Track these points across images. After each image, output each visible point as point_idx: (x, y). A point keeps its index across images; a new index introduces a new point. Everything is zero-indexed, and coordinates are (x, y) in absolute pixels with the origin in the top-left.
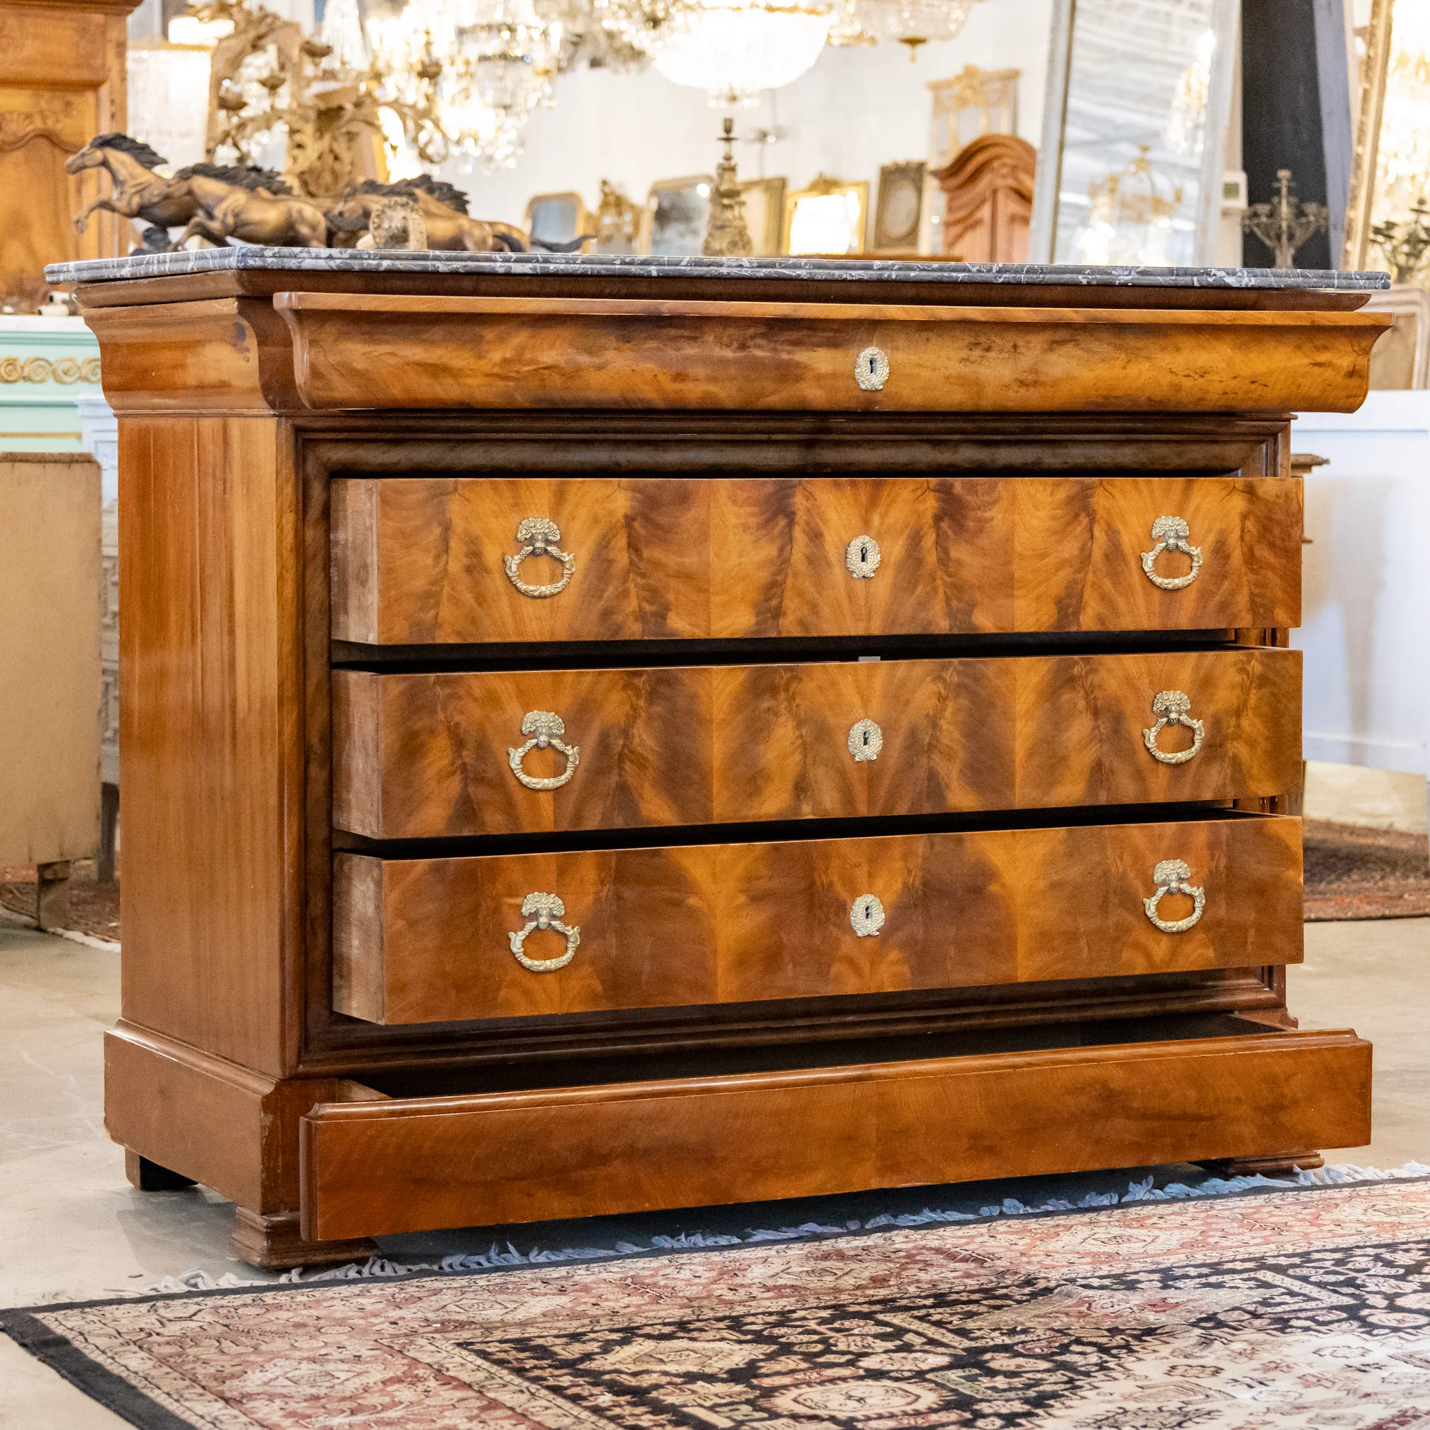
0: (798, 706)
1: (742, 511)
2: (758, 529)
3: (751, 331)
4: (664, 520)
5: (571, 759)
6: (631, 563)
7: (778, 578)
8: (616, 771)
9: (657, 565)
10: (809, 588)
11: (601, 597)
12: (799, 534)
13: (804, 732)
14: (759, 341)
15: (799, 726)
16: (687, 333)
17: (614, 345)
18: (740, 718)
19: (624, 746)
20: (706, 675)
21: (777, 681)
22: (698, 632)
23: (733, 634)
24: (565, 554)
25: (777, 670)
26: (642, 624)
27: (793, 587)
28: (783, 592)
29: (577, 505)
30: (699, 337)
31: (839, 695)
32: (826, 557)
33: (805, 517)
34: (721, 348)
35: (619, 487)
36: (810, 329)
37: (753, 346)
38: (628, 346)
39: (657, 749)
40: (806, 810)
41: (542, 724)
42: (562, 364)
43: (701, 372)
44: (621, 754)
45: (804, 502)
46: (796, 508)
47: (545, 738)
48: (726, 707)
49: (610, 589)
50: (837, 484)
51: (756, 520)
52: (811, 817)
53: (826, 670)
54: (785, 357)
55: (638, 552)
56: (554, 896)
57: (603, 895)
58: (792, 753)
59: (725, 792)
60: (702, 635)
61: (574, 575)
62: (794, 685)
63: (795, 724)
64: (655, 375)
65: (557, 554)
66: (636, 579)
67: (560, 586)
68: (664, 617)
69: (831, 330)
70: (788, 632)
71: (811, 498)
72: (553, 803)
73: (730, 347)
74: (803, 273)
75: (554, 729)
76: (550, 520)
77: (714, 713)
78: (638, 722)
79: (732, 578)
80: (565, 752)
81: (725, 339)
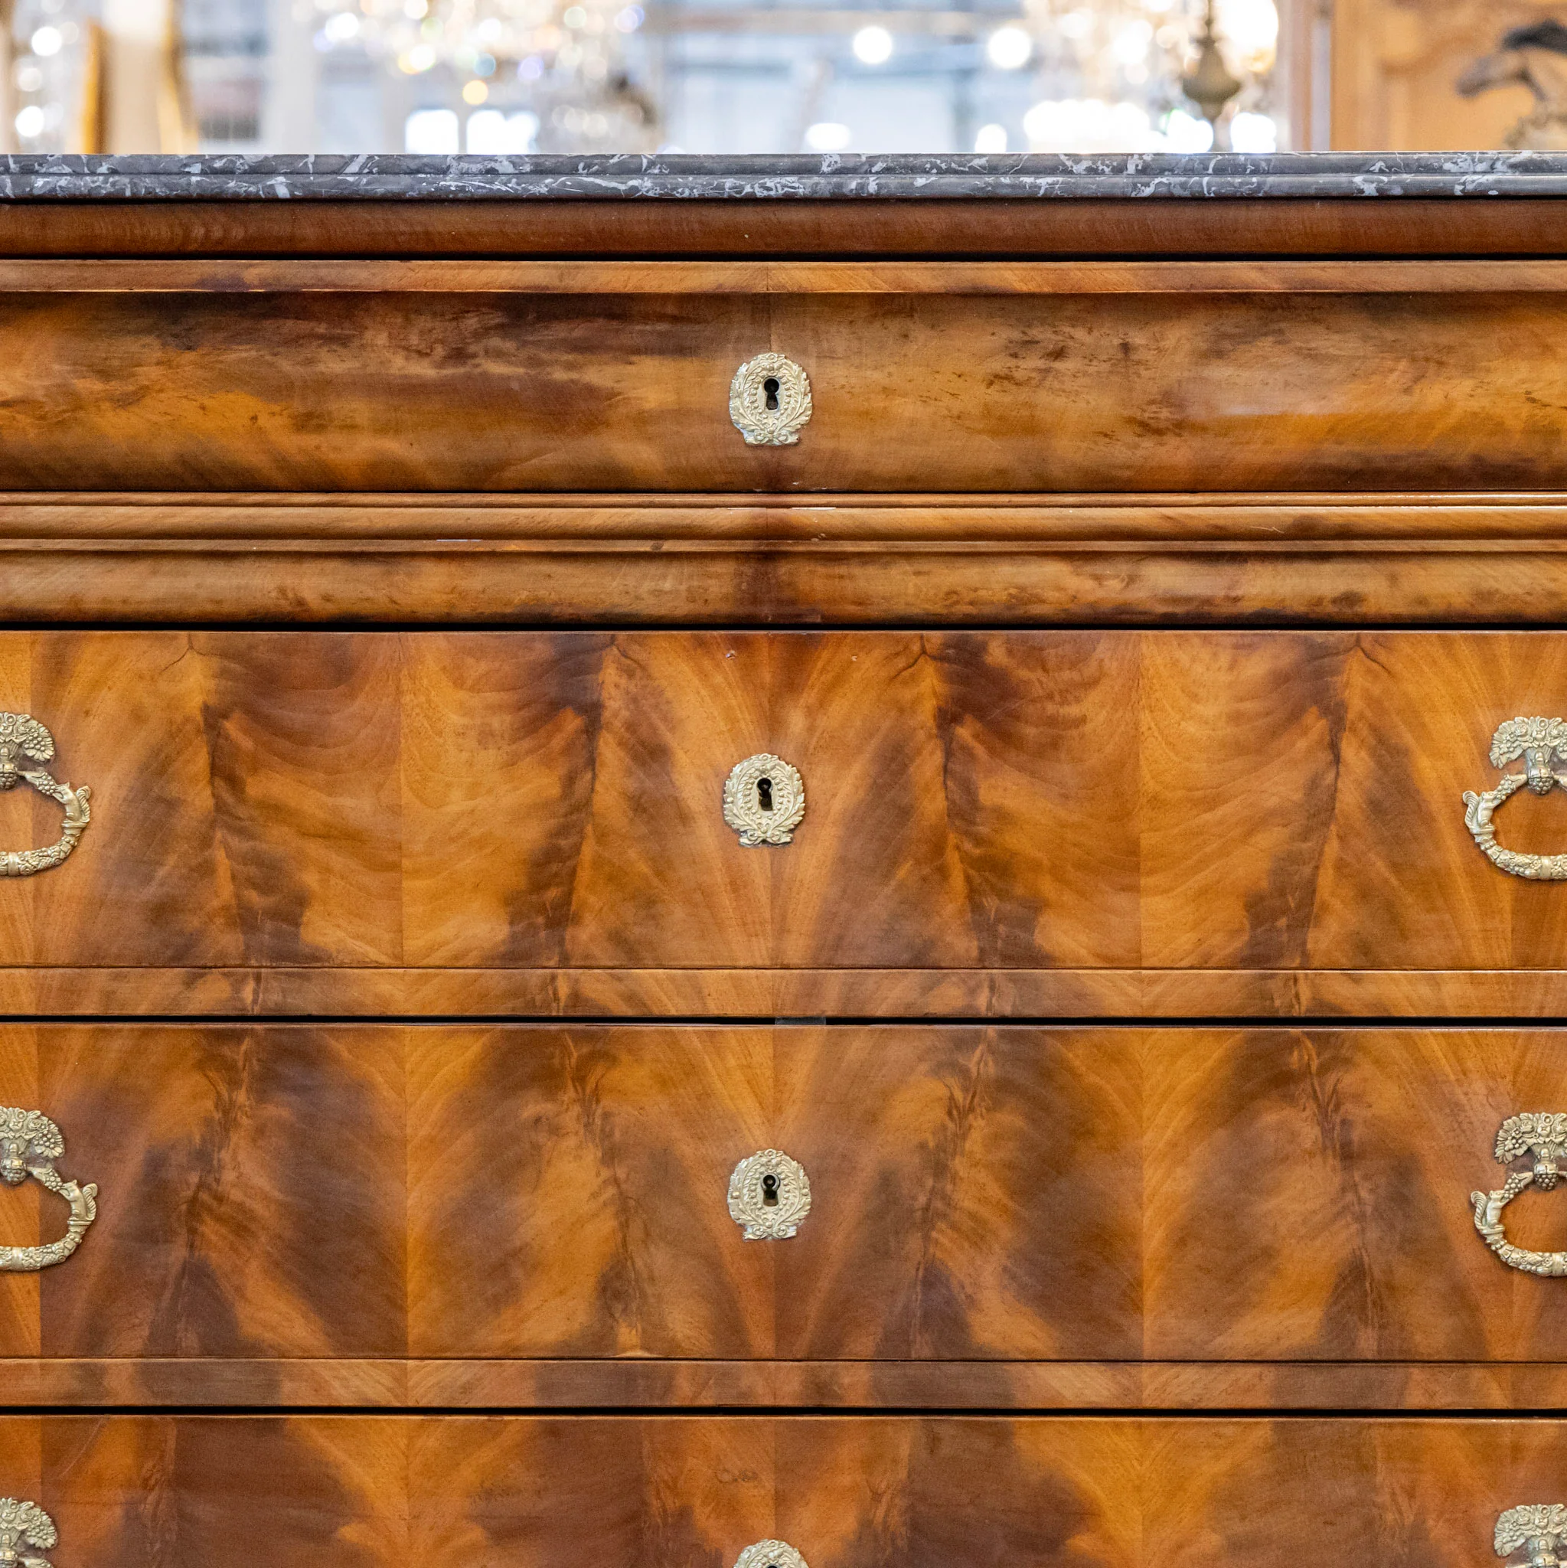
0: (606, 1116)
1: (475, 701)
2: (514, 740)
3: (472, 322)
4: (295, 714)
5: (76, 1208)
6: (220, 807)
7: (563, 843)
8: (182, 1239)
9: (275, 811)
10: (639, 864)
11: (148, 879)
12: (610, 751)
13: (621, 1173)
14: (495, 342)
15: (611, 1156)
16: (322, 329)
17: (158, 355)
18: (468, 1137)
19: (201, 1186)
20: (391, 1043)
21: (556, 1061)
22: (373, 954)
23: (456, 957)
24: (65, 788)
25: (556, 1037)
26: (244, 933)
27: (598, 863)
28: (573, 873)
29: (96, 685)
30: (354, 336)
31: (705, 1096)
32: (676, 799)
33: (625, 714)
34: (407, 359)
35: (191, 648)
36: (611, 316)
37: (482, 353)
38: (190, 356)
39: (277, 1194)
40: (629, 1338)
41: (11, 1134)
42: (39, 395)
43: (359, 409)
44: (193, 1201)
45: (623, 681)
46: (605, 694)
47: (17, 1163)
48: (436, 1113)
49: (172, 860)
50: (701, 643)
51: (508, 718)
52: (639, 1353)
53: (673, 1041)
54: (560, 375)
55: (234, 783)
56: (32, 1504)
57: (146, 1508)
58: (595, 1215)
59: (435, 1292)
60: (384, 959)
61: (87, 832)
62: (599, 1070)
63: (600, 1154)
64: (254, 418)
65: (47, 787)
66: (230, 840)
67: (54, 852)
68: (295, 921)
69: (661, 317)
70: (587, 957)
71: (639, 673)
72: (37, 1299)
73: (427, 355)
74: (645, 185)
75: (38, 1145)
76: (33, 718)
77: (409, 1123)
78: (234, 1138)
79: (452, 840)
80: (64, 1193)
81: (414, 340)
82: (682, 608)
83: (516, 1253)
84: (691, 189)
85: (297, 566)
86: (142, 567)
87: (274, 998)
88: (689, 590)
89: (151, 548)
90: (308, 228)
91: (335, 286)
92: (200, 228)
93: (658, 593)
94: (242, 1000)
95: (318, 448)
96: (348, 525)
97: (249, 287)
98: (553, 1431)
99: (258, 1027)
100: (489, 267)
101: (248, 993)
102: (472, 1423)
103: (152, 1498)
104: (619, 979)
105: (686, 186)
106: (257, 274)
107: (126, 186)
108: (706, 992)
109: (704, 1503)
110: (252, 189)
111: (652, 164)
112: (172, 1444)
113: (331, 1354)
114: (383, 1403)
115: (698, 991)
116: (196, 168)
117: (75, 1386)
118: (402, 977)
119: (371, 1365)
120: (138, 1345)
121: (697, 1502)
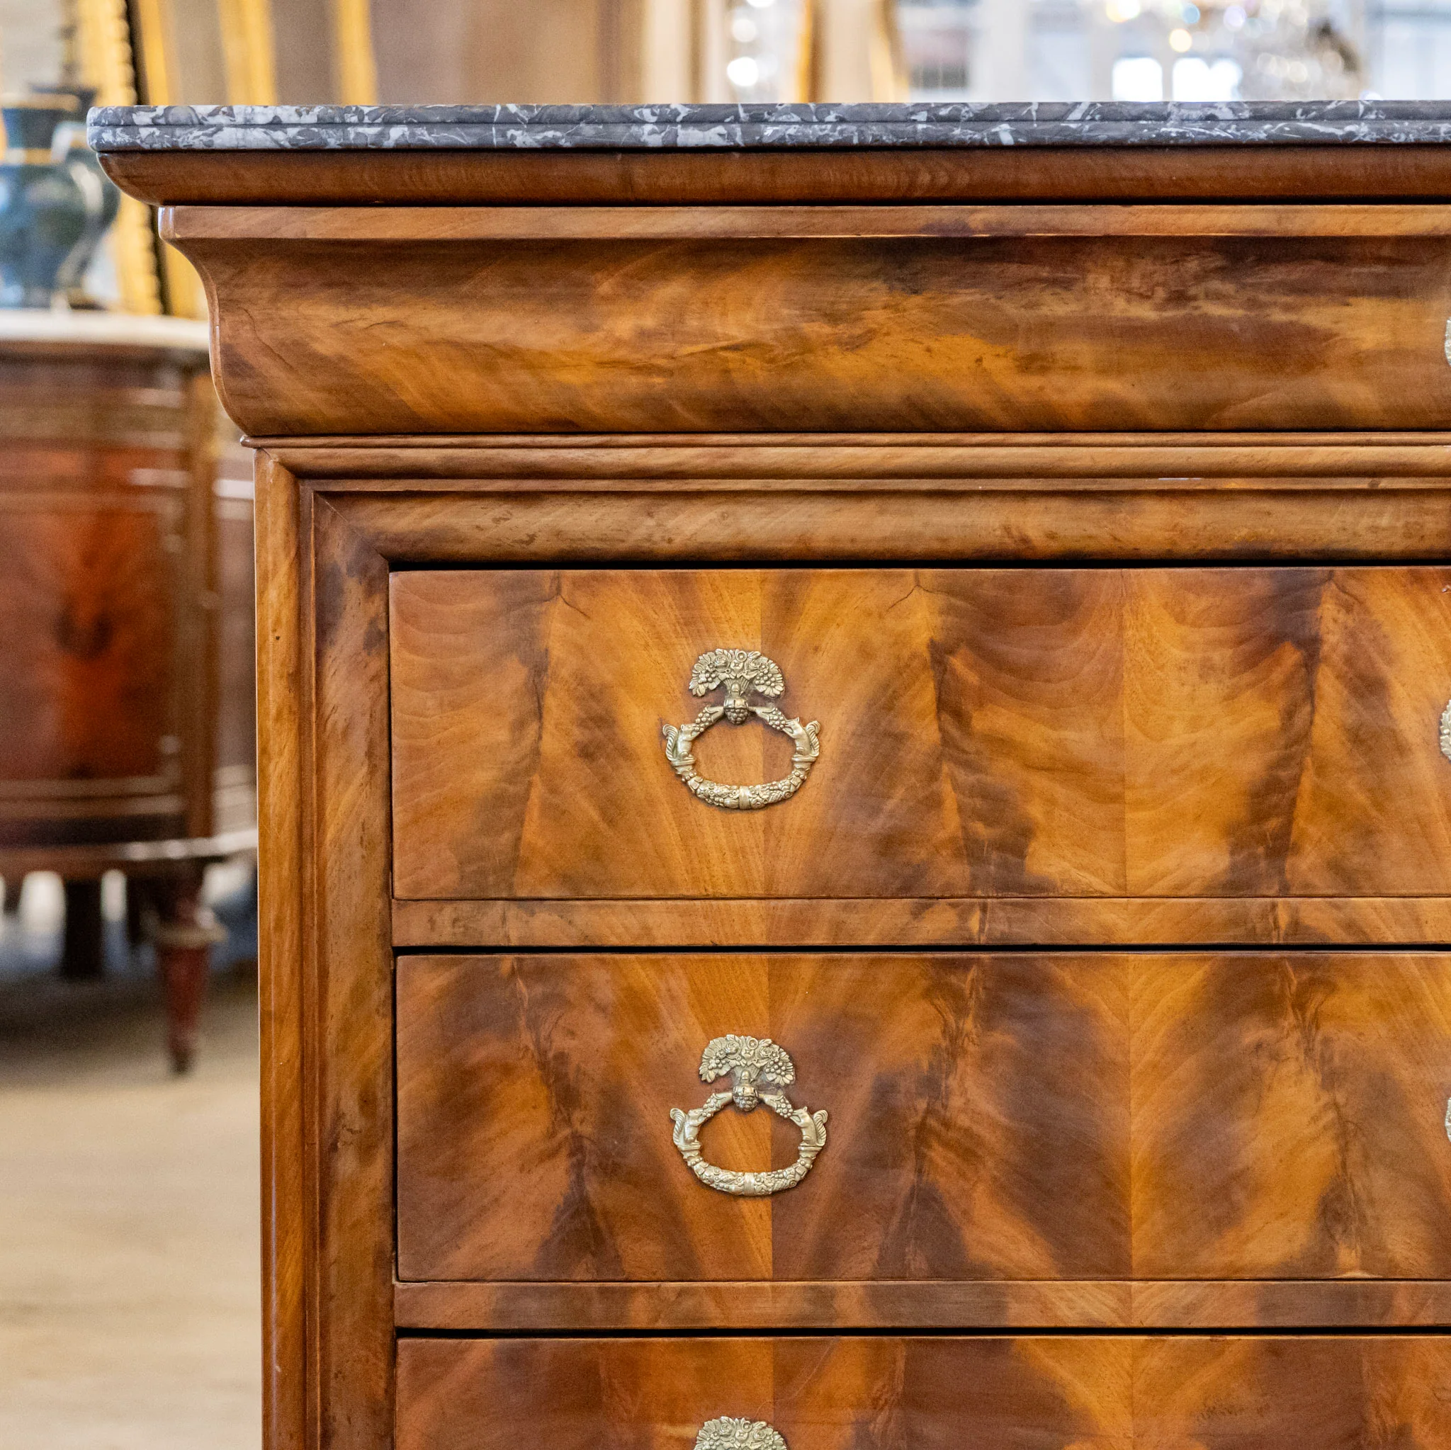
0: (1326, 1041)
1: (1196, 636)
2: (1233, 675)
3: (1193, 265)
4: (1020, 650)
5: (806, 1134)
6: (946, 740)
7: (1283, 774)
8: (910, 1165)
9: (1002, 744)
10: (1355, 791)
11: (875, 811)
12: (1328, 684)
13: (1340, 1098)
14: (1216, 285)
15: (1331, 1080)
16: (1045, 272)
17: (884, 298)
18: (1191, 1063)
19: (929, 1111)
20: (1113, 971)
21: (1276, 989)
22: (1098, 884)
23: (1178, 887)
24: (795, 723)
25: (1275, 965)
26: (970, 864)
27: (1317, 793)
28: (1293, 803)
29: (824, 623)
30: (1076, 279)
31: (1422, 1022)
32: (1393, 731)
33: (1343, 648)
34: (1129, 301)
35: (918, 585)
36: (1330, 259)
37: (1202, 295)
38: (917, 300)
39: (1003, 1120)
40: (1348, 1259)
41: (743, 1062)
42: (768, 338)
43: (1083, 350)
44: (922, 1127)
45: (1342, 616)
46: (1323, 629)
47: (749, 1090)
48: (1157, 1040)
49: (900, 792)
50: (1418, 579)
51: (1229, 652)
52: (1359, 1274)
53: (1391, 970)
54: (1278, 316)
55: (960, 717)
56: (764, 1423)
57: (876, 1427)
58: (1315, 1139)
59: (1158, 1215)
60: (1107, 889)
61: (817, 766)
62: (1319, 997)
63: (1319, 1079)
64: (979, 360)
65: (777, 723)
66: (956, 773)
67: (784, 786)
68: (1020, 853)
69: (1379, 260)
70: (1307, 886)
71: (1356, 607)
72: (770, 1223)
73: (1148, 297)
74: (1362, 131)
75: (770, 1072)
76: (763, 654)
77: (1132, 1050)
78: (960, 1063)
79: (1174, 772)
80: (795, 1119)
81: (1135, 283)
82: (1398, 544)
83: (1237, 1177)
84: (1407, 134)
85: (1021, 504)
86: (870, 506)
87: (1002, 926)
88: (1407, 524)
89: (879, 488)
90: (1032, 174)
91: (1058, 231)
92: (926, 176)
93: (1374, 529)
94: (968, 930)
95: (1041, 388)
96: (1071, 464)
97: (974, 232)
98: (1274, 1350)
99: (984, 956)
100: (1209, 211)
101: (974, 923)
102: (1195, 1343)
103: (881, 1418)
104: (1337, 907)
105: (1401, 131)
106: (981, 219)
107: (853, 134)
108: (1423, 918)
109: (1425, 1420)
110: (977, 136)
111: (1368, 110)
112: (901, 1364)
113: (1058, 1276)
114: (1109, 1324)
115: (1417, 921)
116: (922, 116)
117: (807, 1308)
118: (1126, 907)
119: (1096, 1286)
120: (868, 1268)
121: (1416, 1420)
